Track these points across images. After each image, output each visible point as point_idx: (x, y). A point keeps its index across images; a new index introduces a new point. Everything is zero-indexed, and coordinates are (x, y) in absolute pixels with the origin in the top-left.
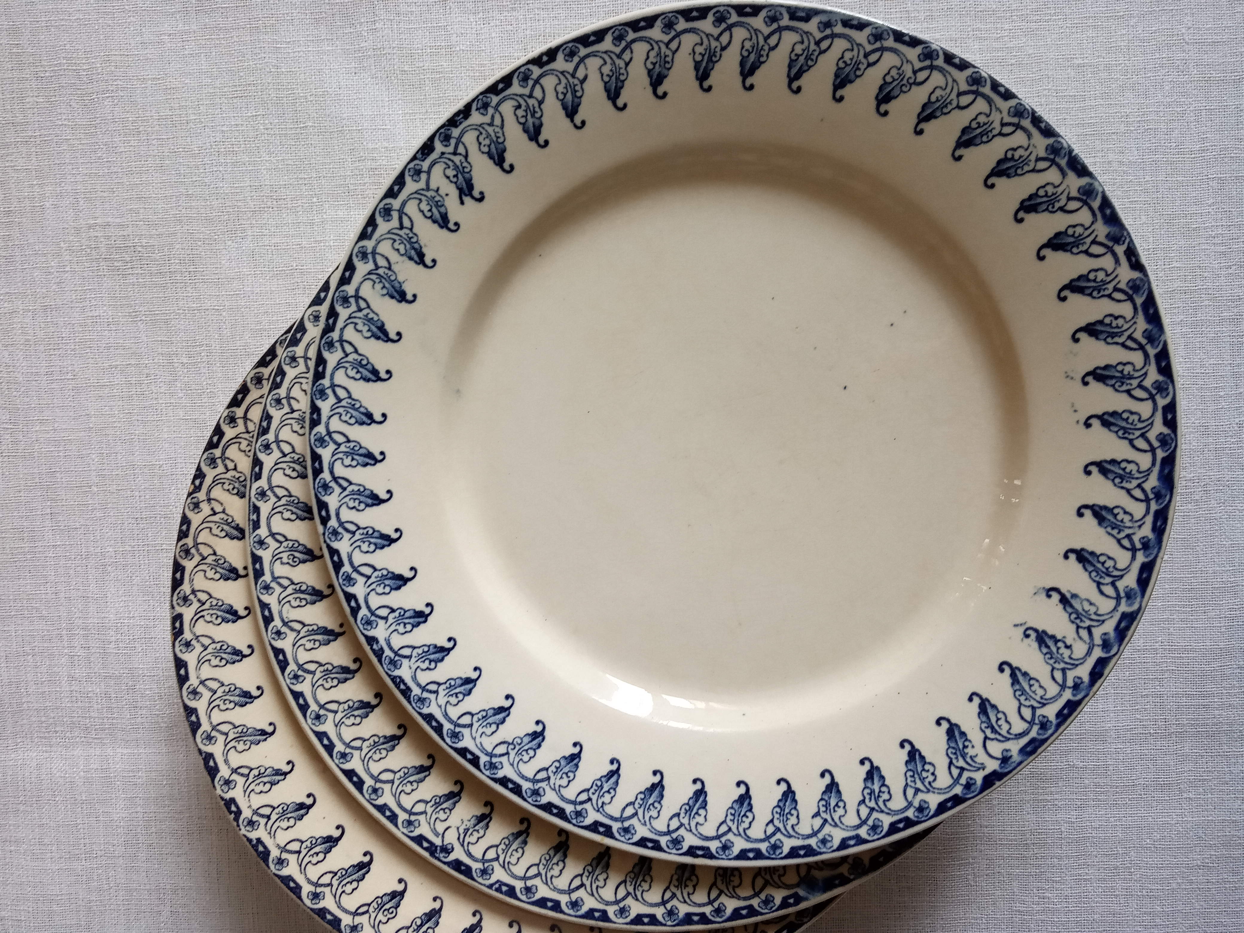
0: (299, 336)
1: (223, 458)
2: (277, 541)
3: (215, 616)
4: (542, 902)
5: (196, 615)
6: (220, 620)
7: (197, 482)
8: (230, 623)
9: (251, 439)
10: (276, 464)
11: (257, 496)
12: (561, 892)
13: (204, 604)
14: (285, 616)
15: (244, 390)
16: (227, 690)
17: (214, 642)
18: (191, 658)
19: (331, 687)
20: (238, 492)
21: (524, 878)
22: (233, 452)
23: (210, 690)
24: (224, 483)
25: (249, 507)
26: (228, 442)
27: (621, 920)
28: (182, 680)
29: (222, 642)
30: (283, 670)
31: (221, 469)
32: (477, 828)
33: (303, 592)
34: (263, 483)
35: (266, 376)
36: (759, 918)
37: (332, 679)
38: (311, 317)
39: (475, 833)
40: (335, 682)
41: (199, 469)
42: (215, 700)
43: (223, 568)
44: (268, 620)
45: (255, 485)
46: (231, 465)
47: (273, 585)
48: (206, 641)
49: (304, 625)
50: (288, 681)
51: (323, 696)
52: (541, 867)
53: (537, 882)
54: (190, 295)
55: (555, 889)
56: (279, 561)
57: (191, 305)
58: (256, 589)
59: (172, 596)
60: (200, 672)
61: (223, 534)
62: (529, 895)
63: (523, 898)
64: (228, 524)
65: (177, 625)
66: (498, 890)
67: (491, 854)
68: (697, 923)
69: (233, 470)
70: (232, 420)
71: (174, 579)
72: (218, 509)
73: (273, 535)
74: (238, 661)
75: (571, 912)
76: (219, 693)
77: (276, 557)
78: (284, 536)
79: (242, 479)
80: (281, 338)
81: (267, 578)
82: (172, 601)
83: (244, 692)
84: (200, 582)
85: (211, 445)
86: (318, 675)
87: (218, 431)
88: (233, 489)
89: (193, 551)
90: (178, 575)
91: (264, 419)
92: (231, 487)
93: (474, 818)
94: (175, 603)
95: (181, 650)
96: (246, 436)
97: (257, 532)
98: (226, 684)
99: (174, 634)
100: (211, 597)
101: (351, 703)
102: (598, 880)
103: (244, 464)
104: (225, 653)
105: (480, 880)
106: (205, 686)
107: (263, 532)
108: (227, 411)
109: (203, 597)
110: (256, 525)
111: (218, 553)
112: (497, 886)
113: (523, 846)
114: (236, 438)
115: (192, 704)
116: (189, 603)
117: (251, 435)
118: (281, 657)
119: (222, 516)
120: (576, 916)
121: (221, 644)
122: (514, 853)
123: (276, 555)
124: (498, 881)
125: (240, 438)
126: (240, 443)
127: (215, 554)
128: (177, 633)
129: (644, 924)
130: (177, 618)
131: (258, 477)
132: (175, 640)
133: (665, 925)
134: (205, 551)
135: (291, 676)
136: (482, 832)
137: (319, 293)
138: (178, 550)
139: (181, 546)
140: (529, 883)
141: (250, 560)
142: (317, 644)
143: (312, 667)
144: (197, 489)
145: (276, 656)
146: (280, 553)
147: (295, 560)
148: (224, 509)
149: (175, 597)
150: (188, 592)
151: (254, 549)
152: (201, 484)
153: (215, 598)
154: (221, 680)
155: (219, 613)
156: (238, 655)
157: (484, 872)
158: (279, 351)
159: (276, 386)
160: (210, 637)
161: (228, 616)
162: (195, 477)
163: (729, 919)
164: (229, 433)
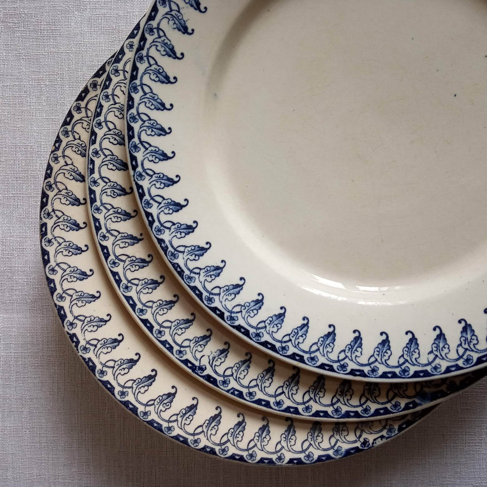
0: (120, 57)
1: (73, 131)
2: (104, 182)
3: (66, 226)
4: (259, 402)
5: (55, 224)
6: (69, 229)
7: (57, 145)
8: (75, 231)
9: (89, 121)
10: (105, 135)
11: (93, 154)
12: (270, 396)
13: (59, 218)
14: (108, 227)
15: (86, 91)
16: (72, 270)
17: (65, 241)
18: (51, 250)
19: (135, 270)
20: (81, 153)
21: (248, 387)
22: (78, 128)
23: (62, 269)
24: (73, 147)
25: (88, 160)
26: (75, 122)
27: (306, 414)
28: (46, 262)
29: (70, 241)
30: (106, 258)
31: (71, 138)
32: (220, 357)
33: (119, 213)
34: (97, 146)
35: (99, 83)
36: (391, 415)
37: (136, 266)
38: (128, 45)
39: (219, 360)
40: (137, 267)
41: (58, 137)
42: (65, 275)
43: (71, 198)
44: (98, 229)
45: (92, 147)
46: (77, 136)
47: (102, 208)
48: (61, 241)
49: (119, 233)
50: (109, 265)
51: (130, 276)
52: (258, 381)
53: (256, 389)
54: (52, 44)
55: (267, 394)
56: (105, 194)
57: (52, 50)
58: (91, 210)
59: (41, 212)
60: (57, 258)
61: (72, 178)
62: (252, 397)
63: (248, 399)
64: (75, 172)
65: (44, 229)
66: (233, 393)
67: (228, 372)
68: (353, 417)
69: (78, 139)
70: (78, 109)
71: (42, 202)
72: (69, 162)
73: (102, 178)
74: (79, 254)
75: (276, 408)
76: (68, 272)
77: (103, 192)
78: (109, 179)
79: (83, 145)
80: (109, 60)
81: (98, 203)
82: (40, 215)
83: (82, 272)
84: (57, 205)
85: (66, 123)
86: (127, 263)
87: (70, 115)
88: (78, 151)
89: (54, 186)
90: (44, 200)
91: (98, 107)
92: (77, 150)
93: (219, 351)
94: (42, 216)
95: (45, 245)
96: (86, 119)
97: (93, 175)
98: (72, 266)
99: (41, 235)
100: (64, 214)
101: (146, 281)
102: (292, 390)
103: (85, 136)
104: (72, 248)
105: (222, 387)
106: (59, 266)
107: (96, 176)
108: (76, 103)
109: (59, 214)
110: (92, 171)
111: (68, 189)
112: (232, 391)
113: (247, 368)
114: (80, 120)
115: (51, 277)
116: (51, 216)
117: (89, 119)
118: (105, 251)
119: (71, 166)
120: (279, 411)
121: (69, 243)
122: (242, 372)
123: (104, 190)
124: (233, 388)
125: (83, 120)
126: (83, 123)
127: (66, 189)
128: (43, 234)
129: (321, 416)
130: (44, 225)
131: (94, 142)
132: (42, 238)
133: (333, 418)
134: (61, 187)
135: (111, 262)
136: (223, 359)
137: (133, 30)
138: (45, 185)
139: (47, 182)
140: (251, 390)
141: (88, 192)
142: (127, 244)
143: (124, 258)
144: (57, 149)
145: (103, 250)
146: (106, 189)
147: (115, 194)
148: (72, 163)
149: (43, 213)
150: (50, 210)
151: (90, 186)
152: (59, 146)
153: (66, 216)
154: (69, 264)
155: (69, 225)
156: (79, 250)
157: (224, 382)
158: (108, 68)
159: (106, 87)
160: (63, 239)
161: (73, 226)
162: (56, 142)
163: (373, 415)
164: (77, 116)
